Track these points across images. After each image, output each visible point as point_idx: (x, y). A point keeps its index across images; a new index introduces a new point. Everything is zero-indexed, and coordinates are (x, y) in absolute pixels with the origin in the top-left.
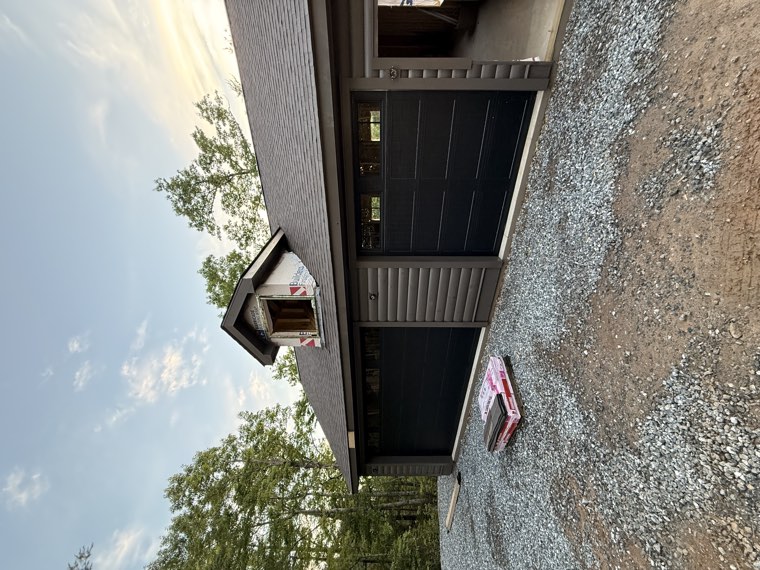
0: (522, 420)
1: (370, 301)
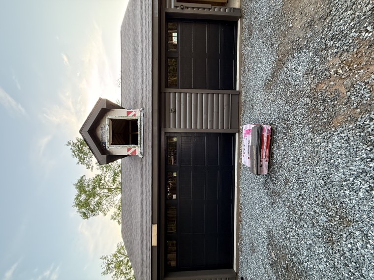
0: (272, 129)
1: (171, 114)
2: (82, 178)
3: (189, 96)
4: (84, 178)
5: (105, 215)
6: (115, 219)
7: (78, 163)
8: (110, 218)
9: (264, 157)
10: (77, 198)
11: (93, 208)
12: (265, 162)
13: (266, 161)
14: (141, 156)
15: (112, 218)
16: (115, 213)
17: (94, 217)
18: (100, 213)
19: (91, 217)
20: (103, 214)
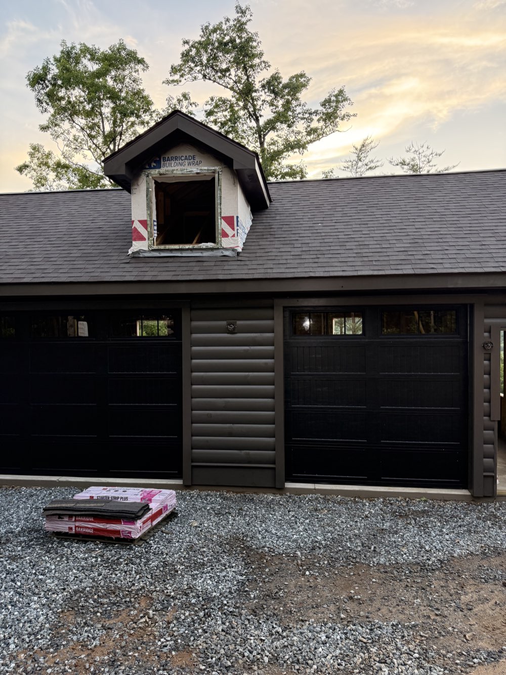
0: (131, 541)
1: (224, 323)
2: (141, 61)
3: (266, 364)
4: (140, 67)
5: (44, 128)
6: (32, 155)
7: (186, 42)
8: (35, 143)
9: (77, 524)
10: (85, 50)
11: (61, 94)
12: (67, 526)
13: (71, 529)
14: (130, 252)
15: (34, 148)
16: (49, 155)
17: (35, 102)
18: (47, 116)
19: (34, 94)
20: (45, 123)
